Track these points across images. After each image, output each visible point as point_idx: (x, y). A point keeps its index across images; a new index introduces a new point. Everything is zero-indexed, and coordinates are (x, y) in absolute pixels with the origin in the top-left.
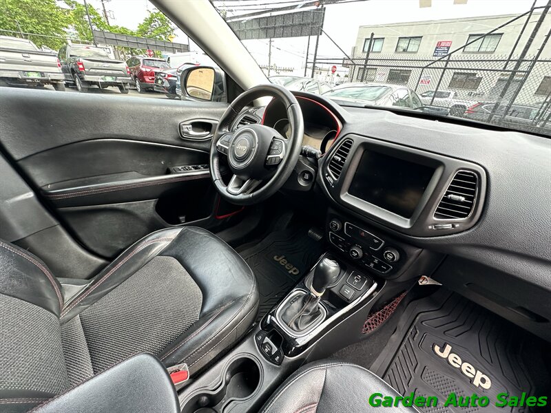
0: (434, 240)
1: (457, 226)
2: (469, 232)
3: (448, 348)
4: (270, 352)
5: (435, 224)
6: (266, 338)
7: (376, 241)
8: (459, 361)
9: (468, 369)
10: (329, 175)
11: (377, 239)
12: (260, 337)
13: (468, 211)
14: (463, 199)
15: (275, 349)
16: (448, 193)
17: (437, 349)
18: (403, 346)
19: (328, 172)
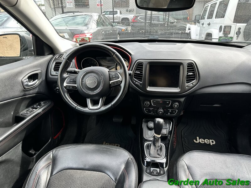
0: (189, 92)
1: (194, 83)
2: (198, 84)
3: (198, 138)
4: (157, 172)
5: (187, 86)
6: (151, 168)
7: (168, 102)
8: (203, 140)
9: (207, 141)
10: (136, 81)
11: (168, 101)
12: (148, 170)
13: (195, 77)
14: (192, 74)
15: (158, 170)
16: (187, 73)
17: (195, 141)
18: (184, 148)
19: (135, 80)
